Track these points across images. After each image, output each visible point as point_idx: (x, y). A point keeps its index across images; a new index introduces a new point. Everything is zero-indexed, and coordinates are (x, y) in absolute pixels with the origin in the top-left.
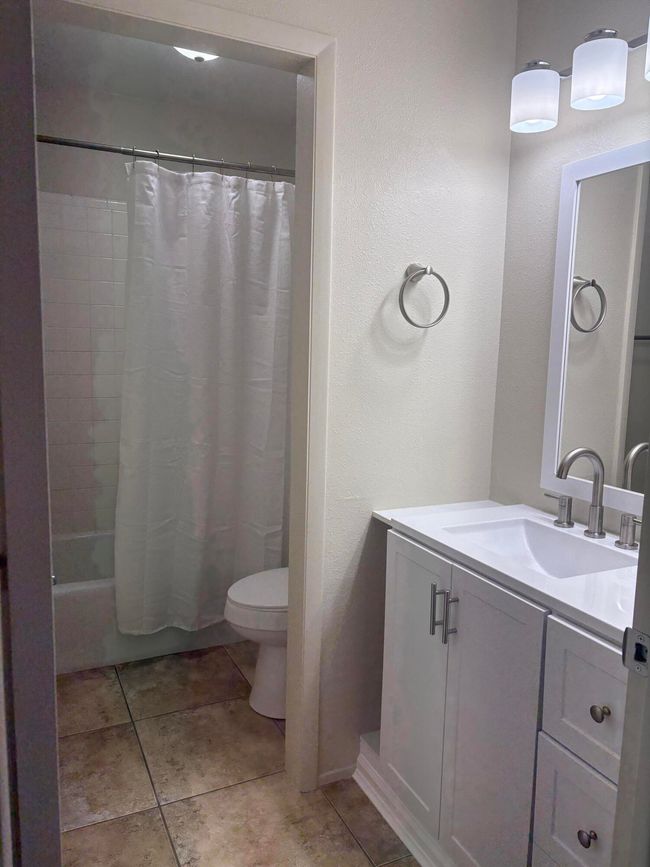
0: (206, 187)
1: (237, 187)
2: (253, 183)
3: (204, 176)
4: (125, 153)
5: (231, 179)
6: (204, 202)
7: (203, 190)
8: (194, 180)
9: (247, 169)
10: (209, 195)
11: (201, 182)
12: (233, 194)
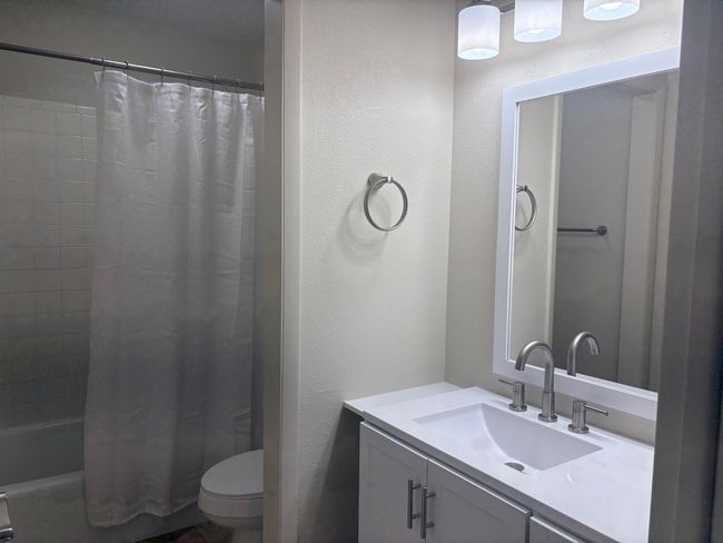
0: (175, 96)
1: (205, 97)
2: (219, 94)
3: (173, 87)
4: (94, 62)
5: (199, 90)
6: (172, 111)
7: (172, 100)
8: (163, 90)
9: (212, 81)
10: (177, 105)
11: (170, 92)
12: (200, 104)
